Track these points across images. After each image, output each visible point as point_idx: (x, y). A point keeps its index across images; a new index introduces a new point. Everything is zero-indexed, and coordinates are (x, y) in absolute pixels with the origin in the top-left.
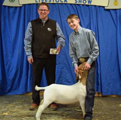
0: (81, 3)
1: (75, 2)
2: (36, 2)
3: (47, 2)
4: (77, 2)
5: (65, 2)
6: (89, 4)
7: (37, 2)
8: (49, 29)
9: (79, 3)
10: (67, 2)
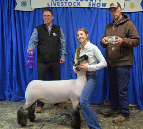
0: (95, 6)
1: (89, 6)
2: (48, 6)
3: (59, 6)
4: (91, 5)
5: (78, 5)
6: (104, 7)
7: (50, 6)
8: (54, 34)
9: (93, 6)
10: (80, 5)
